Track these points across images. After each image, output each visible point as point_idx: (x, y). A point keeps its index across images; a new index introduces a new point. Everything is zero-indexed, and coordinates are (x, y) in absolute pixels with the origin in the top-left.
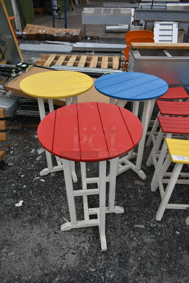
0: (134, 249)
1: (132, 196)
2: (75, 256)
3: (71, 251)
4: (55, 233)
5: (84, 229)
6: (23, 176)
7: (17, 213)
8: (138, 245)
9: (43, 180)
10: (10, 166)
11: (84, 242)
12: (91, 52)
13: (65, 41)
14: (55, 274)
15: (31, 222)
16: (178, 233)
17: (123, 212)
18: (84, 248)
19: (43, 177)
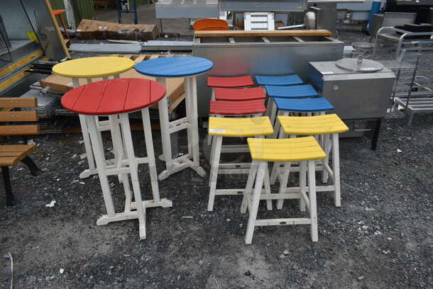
0: (177, 236)
1: (186, 192)
2: (109, 246)
3: (106, 242)
4: (90, 228)
5: (123, 223)
6: (58, 180)
7: (47, 213)
8: (183, 233)
9: (83, 183)
10: (43, 172)
11: (122, 234)
12: (166, 51)
13: (134, 40)
14: (84, 262)
15: (62, 220)
16: (228, 220)
17: (171, 206)
18: (121, 239)
19: (83, 180)
